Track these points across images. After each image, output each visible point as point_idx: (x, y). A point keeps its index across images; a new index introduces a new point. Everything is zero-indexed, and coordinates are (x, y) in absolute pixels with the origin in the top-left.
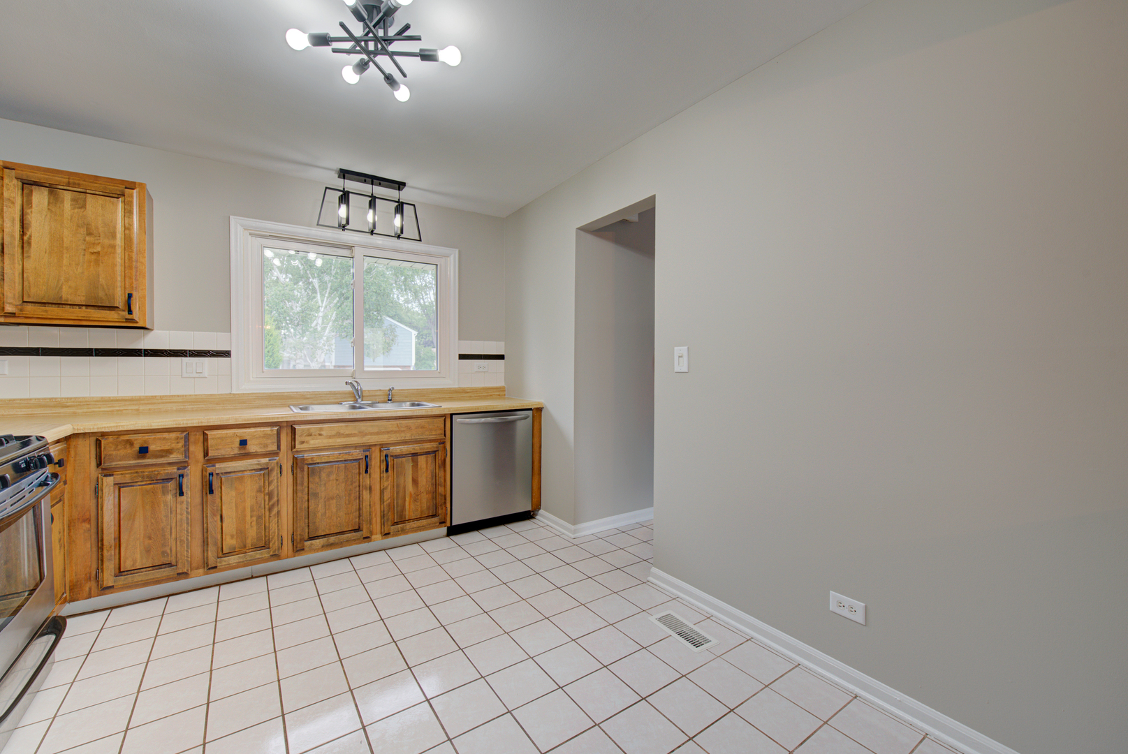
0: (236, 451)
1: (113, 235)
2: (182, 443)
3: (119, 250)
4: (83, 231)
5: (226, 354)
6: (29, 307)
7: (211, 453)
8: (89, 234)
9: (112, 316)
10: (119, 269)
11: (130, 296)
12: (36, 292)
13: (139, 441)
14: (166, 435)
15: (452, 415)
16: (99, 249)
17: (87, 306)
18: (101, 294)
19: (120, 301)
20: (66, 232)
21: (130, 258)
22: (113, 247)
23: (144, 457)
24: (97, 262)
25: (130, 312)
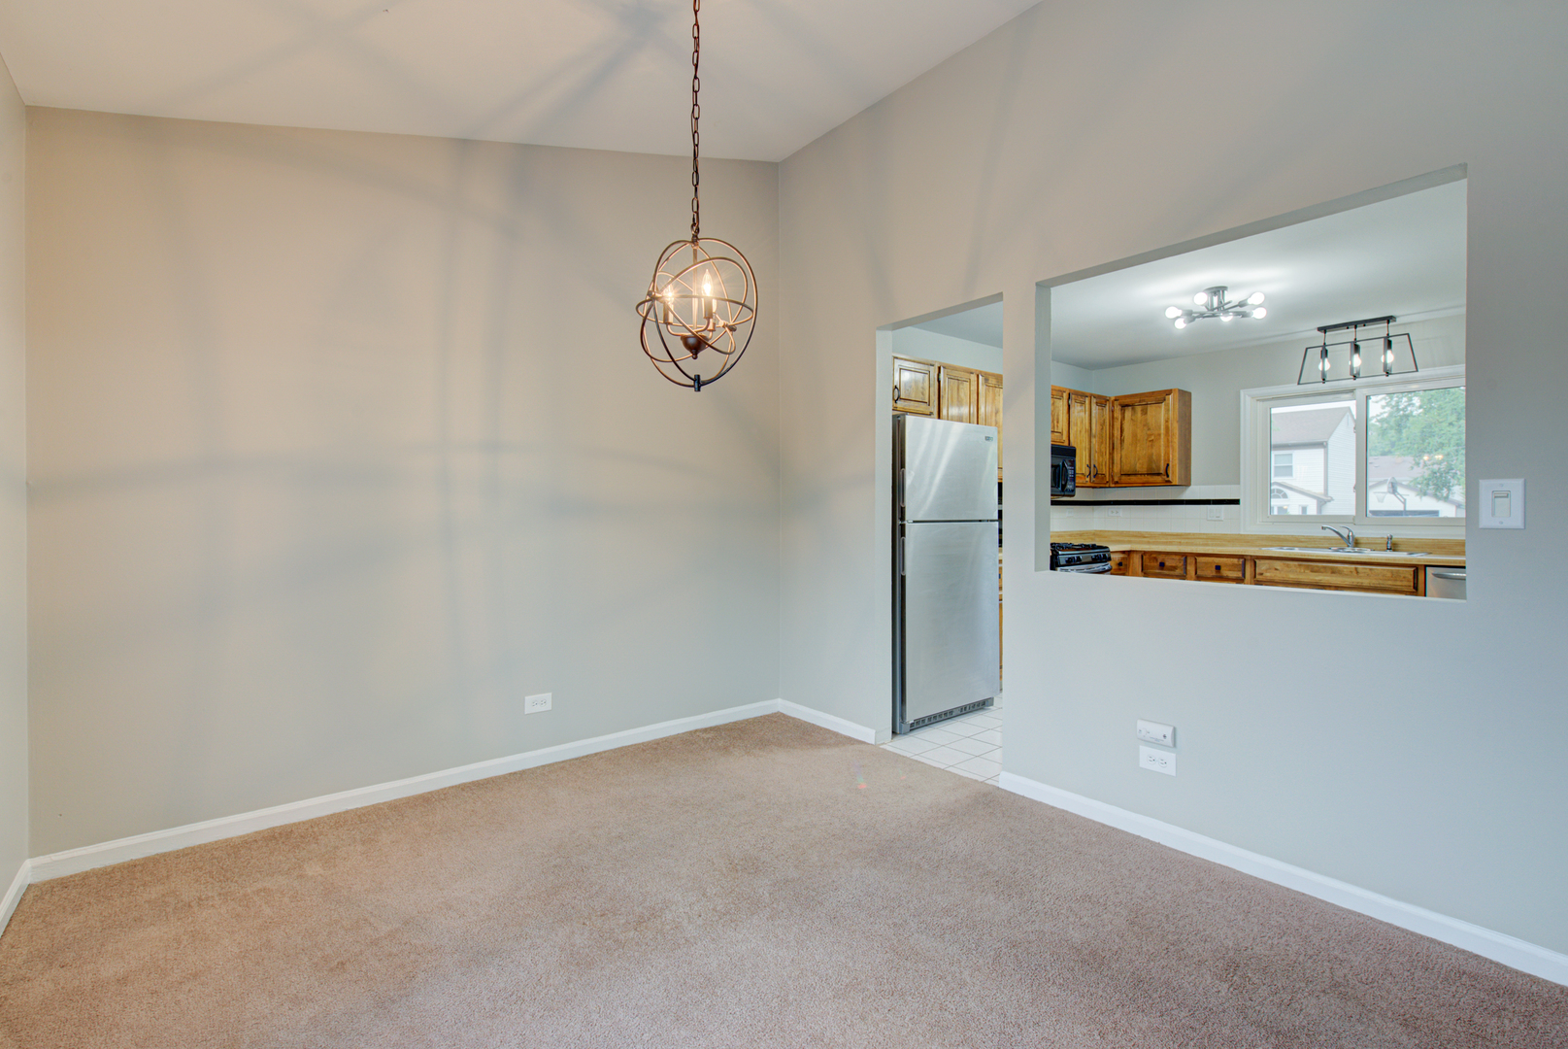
0: (1214, 574)
1: (1160, 428)
2: (1182, 563)
3: (1162, 436)
4: (1146, 428)
5: (1236, 502)
6: (1123, 477)
7: (1199, 573)
8: (1149, 429)
9: (1158, 479)
10: (1162, 448)
11: (1168, 465)
12: (1127, 469)
13: (1160, 558)
14: (1173, 557)
15: (1426, 566)
16: (1153, 438)
17: (1148, 474)
18: (1154, 466)
19: (1162, 471)
20: (1139, 431)
21: (1168, 440)
22: (1159, 435)
23: (1162, 569)
24: (1152, 446)
25: (1168, 476)
